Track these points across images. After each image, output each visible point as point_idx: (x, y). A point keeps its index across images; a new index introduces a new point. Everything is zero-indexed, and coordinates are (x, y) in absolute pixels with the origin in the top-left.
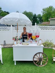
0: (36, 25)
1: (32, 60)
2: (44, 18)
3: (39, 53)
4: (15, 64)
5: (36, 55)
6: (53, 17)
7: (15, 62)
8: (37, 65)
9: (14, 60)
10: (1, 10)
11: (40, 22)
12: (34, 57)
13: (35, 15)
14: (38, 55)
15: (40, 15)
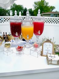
13: (26, 9)
15: (31, 9)
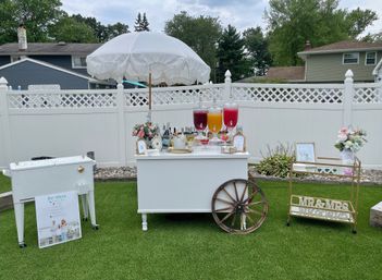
0: (228, 79)
1: (208, 210)
2: (279, 49)
3: (234, 182)
4: (145, 228)
5: (222, 188)
6: (324, 39)
7: (144, 217)
8: (225, 228)
9: (139, 211)
10: (61, 8)
11: (256, 70)
12: (214, 199)
13: (232, 31)
14: (230, 189)
